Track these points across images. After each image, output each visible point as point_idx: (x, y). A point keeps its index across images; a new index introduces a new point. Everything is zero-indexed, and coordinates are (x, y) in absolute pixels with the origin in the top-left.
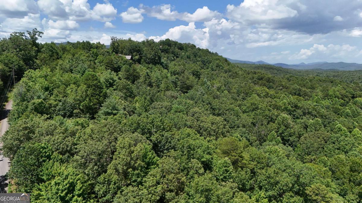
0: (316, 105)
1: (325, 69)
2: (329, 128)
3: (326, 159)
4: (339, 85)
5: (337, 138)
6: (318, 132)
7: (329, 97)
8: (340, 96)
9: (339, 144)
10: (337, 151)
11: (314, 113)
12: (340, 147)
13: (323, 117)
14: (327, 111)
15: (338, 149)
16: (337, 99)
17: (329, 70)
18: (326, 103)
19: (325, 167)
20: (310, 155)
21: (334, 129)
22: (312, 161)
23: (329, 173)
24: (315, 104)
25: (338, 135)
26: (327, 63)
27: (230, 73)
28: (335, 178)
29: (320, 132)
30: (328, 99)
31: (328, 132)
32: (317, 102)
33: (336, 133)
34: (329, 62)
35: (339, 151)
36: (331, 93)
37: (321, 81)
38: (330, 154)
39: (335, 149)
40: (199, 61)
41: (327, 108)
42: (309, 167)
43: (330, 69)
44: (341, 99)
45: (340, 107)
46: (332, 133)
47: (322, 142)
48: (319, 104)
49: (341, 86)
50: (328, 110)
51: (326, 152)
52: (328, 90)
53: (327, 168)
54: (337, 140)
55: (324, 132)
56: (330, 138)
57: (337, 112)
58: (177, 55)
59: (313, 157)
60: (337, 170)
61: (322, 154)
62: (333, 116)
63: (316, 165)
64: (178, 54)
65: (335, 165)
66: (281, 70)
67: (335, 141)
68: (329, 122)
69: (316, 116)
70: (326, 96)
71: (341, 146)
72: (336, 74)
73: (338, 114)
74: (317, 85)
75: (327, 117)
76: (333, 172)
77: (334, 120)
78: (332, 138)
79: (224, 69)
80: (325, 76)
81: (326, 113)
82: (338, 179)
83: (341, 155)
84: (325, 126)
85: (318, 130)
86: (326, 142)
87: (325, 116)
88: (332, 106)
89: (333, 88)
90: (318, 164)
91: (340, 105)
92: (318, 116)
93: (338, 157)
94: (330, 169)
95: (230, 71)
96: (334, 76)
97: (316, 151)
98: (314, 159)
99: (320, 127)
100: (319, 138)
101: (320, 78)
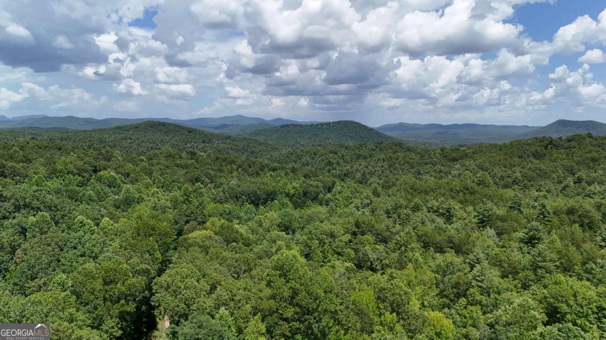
0: (38, 190)
1: (46, 127)
2: (64, 225)
3: (65, 277)
4: (72, 153)
5: (79, 239)
6: (47, 236)
7: (58, 174)
8: (75, 171)
9: (83, 247)
10: (81, 260)
11: (35, 203)
12: (84, 252)
13: (53, 208)
14: (58, 198)
15: (82, 256)
16: (72, 176)
17: (51, 128)
18: (54, 184)
19: (65, 291)
20: (37, 278)
21: (73, 224)
22: (41, 287)
23: (70, 300)
24: (35, 188)
25: (81, 233)
26: (47, 117)
28: (83, 303)
29: (50, 234)
30: (57, 178)
31: (63, 232)
32: (38, 186)
33: (76, 231)
34: (49, 115)
35: (84, 258)
36: (59, 167)
37: (40, 148)
38: (71, 266)
39: (78, 256)
41: (58, 192)
42: (36, 300)
43: (54, 128)
44: (77, 176)
45: (77, 189)
46: (70, 232)
47: (56, 250)
48: (42, 188)
49: (75, 155)
50: (59, 195)
51: (63, 265)
52: (54, 163)
53: (68, 292)
54: (80, 242)
55: (57, 234)
56: (68, 240)
57: (73, 197)
59: (43, 280)
60: (84, 289)
61: (57, 271)
62: (68, 204)
63: (49, 293)
65: (80, 283)
67: (77, 244)
68: (64, 215)
69: (39, 209)
70: (53, 173)
71: (86, 250)
72: (65, 136)
73: (76, 201)
74: (36, 156)
75: (59, 207)
76: (78, 296)
77: (70, 210)
78: (71, 240)
80: (46, 140)
81: (56, 202)
82: (87, 304)
83: (88, 264)
84: (57, 223)
85: (46, 233)
86: (62, 250)
87: (55, 207)
88: (65, 188)
89: (63, 158)
90: (51, 290)
91: (78, 186)
92: (42, 208)
93: (83, 269)
94: (73, 293)
96: (62, 139)
97: (47, 268)
98: (45, 284)
99: (50, 225)
100: (49, 245)
101: (38, 143)
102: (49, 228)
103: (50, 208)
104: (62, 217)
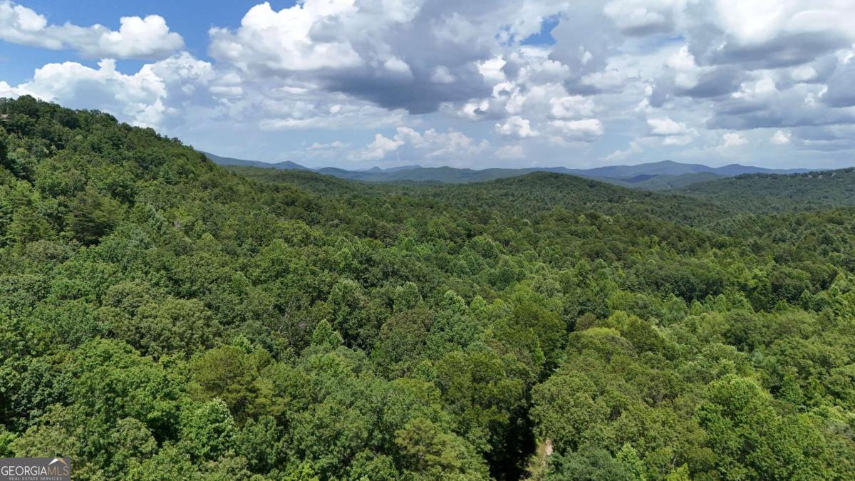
0: (407, 256)
1: (418, 180)
2: (432, 300)
3: (430, 364)
4: (445, 213)
5: (448, 319)
6: (413, 311)
7: (428, 238)
8: (447, 235)
9: (451, 330)
10: (449, 345)
11: (404, 271)
12: (452, 336)
13: (421, 278)
14: (427, 267)
15: (451, 340)
16: (443, 241)
17: (425, 182)
18: (424, 249)
19: (429, 381)
20: (401, 360)
21: (442, 300)
22: (404, 372)
23: (435, 393)
24: (404, 252)
25: (449, 312)
26: (421, 168)
27: (216, 191)
28: (448, 400)
29: (416, 310)
30: (427, 242)
31: (431, 308)
32: (407, 250)
33: (444, 308)
34: (423, 166)
35: (452, 344)
36: (431, 229)
37: (412, 206)
38: (437, 351)
39: (445, 340)
40: (129, 159)
41: (427, 259)
42: (399, 387)
43: (428, 182)
44: (448, 241)
45: (449, 257)
46: (438, 309)
47: (422, 330)
48: (410, 253)
49: (448, 215)
50: (428, 263)
51: (430, 349)
52: (426, 224)
53: (432, 384)
54: (448, 323)
55: (423, 309)
56: (435, 319)
57: (444, 267)
58: (60, 140)
59: (407, 364)
60: (451, 384)
61: (422, 355)
62: (439, 275)
63: (413, 380)
64: (63, 138)
65: (446, 374)
66: (334, 184)
67: (444, 325)
68: (432, 288)
69: (407, 278)
70: (424, 236)
71: (454, 334)
72: (438, 191)
73: (446, 271)
74: (407, 214)
75: (428, 277)
76: (444, 390)
77: (439, 282)
78: (439, 320)
79: (200, 179)
80: (419, 195)
81: (426, 270)
82: (453, 402)
83: (456, 352)
84: (424, 297)
85: (413, 307)
86: (428, 331)
87: (424, 277)
88: (434, 255)
89: (435, 218)
90: (415, 377)
91: (449, 253)
92: (410, 277)
93: (450, 357)
94: (439, 385)
95: (215, 186)
96: (435, 195)
97: (411, 351)
98: (409, 369)
99: (417, 299)
100: (415, 322)
101: (411, 199)
102: (416, 302)
103: (418, 278)
104: (430, 290)
